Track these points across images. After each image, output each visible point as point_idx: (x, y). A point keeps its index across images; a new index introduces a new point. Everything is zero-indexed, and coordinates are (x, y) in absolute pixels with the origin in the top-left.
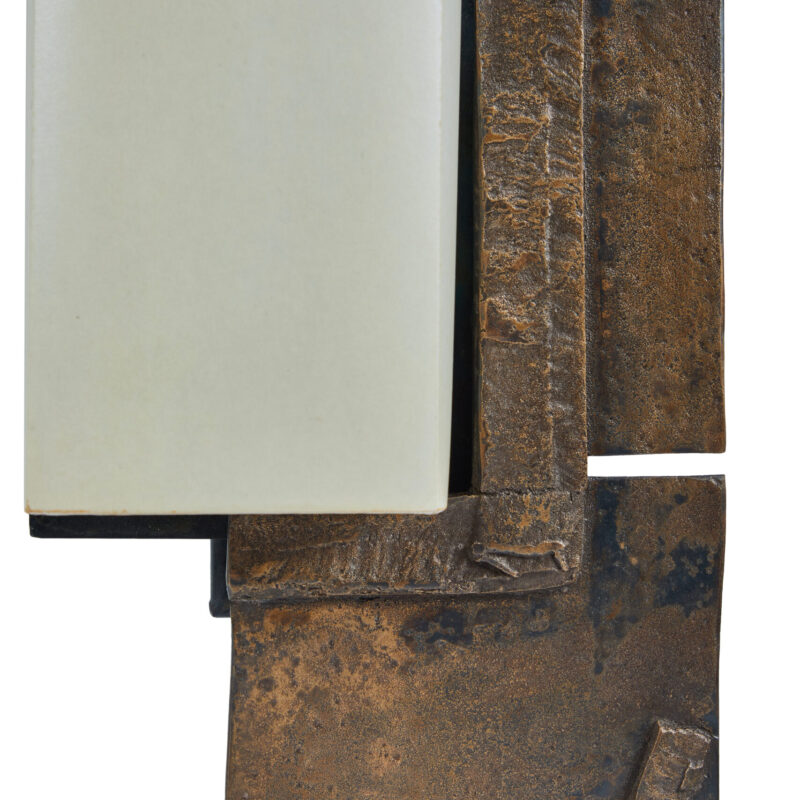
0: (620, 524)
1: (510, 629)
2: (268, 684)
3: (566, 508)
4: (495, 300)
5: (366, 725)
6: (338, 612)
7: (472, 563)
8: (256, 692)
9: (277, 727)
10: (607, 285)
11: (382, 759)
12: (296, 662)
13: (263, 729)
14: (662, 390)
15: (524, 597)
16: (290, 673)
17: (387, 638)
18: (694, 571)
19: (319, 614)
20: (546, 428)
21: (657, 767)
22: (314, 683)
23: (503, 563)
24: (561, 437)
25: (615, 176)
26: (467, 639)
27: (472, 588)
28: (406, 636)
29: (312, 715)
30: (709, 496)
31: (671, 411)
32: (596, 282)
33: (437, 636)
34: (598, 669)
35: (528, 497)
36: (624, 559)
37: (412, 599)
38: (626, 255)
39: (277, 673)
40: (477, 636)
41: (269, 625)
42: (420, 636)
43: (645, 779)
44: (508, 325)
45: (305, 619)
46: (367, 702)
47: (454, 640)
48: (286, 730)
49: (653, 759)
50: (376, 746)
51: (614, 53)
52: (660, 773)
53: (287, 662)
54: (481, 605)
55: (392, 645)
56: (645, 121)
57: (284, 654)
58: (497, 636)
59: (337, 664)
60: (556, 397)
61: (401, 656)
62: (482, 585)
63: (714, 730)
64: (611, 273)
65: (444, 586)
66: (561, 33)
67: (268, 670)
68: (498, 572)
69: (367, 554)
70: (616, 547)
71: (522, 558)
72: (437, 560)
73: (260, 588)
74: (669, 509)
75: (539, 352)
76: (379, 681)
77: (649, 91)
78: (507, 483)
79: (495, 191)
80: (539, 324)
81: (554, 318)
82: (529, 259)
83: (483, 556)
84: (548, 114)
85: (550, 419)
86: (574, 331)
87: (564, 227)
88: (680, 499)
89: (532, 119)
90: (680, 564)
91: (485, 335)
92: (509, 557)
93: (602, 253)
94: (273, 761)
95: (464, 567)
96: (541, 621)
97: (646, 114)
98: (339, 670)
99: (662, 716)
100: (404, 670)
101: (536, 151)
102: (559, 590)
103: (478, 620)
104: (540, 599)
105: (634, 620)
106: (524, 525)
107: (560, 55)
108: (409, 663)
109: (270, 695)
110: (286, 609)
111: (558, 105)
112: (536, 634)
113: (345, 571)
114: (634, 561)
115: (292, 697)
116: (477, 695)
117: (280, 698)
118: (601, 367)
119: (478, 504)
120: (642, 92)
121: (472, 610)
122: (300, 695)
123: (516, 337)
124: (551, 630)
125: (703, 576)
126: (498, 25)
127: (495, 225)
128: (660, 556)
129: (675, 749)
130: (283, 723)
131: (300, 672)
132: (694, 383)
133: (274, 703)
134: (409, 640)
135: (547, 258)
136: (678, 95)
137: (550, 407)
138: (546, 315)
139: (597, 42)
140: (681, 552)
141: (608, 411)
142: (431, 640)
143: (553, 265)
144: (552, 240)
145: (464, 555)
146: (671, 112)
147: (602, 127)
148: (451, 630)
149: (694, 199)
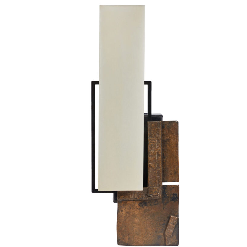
0: (166, 191)
1: (152, 204)
2: (122, 211)
3: (159, 189)
4: (150, 164)
5: (134, 216)
6: (131, 202)
7: (147, 196)
8: (120, 212)
9: (123, 216)
10: (164, 161)
11: (136, 220)
12: (125, 208)
13: (121, 217)
14: (171, 174)
15: (154, 200)
16: (125, 209)
17: (137, 205)
18: (175, 197)
19: (128, 202)
20: (157, 179)
21: (171, 221)
22: (128, 211)
23: (151, 196)
24: (158, 180)
25: (165, 148)
26: (147, 205)
27: (147, 199)
28: (139, 205)
29: (128, 215)
30: (177, 187)
31: (172, 177)
32: (163, 161)
33: (143, 205)
34: (163, 209)
35: (154, 188)
36: (166, 195)
37: (140, 200)
38: (166, 158)
39: (123, 210)
40: (148, 205)
41: (122, 204)
42: (141, 205)
43: (169, 223)
44: (152, 167)
45: (127, 203)
46: (134, 213)
47: (145, 205)
48: (124, 217)
49: (170, 220)
50: (135, 219)
51: (165, 133)
52: (171, 222)
53: (124, 208)
54: (149, 201)
55: (137, 206)
56: (169, 141)
57: (124, 207)
58: (151, 205)
59: (131, 208)
60: (158, 175)
61: (139, 207)
62: (149, 198)
63: (178, 217)
64: (165, 160)
65: (144, 199)
66: (158, 131)
67: (122, 209)
68: (151, 197)
69: (134, 195)
70: (165, 194)
71: (154, 195)
72: (143, 195)
73: (121, 199)
74: (172, 189)
75: (156, 170)
76: (136, 210)
77: (169, 137)
78: (152, 186)
79: (150, 150)
80: (155, 166)
81: (157, 166)
82: (154, 159)
83: (149, 195)
84: (157, 141)
85: (157, 178)
86: (160, 167)
87: (159, 155)
88: (173, 188)
89: (155, 142)
90: (174, 196)
91: (149, 168)
92: (152, 195)
93: (163, 157)
94: (123, 221)
95: (146, 196)
96: (156, 203)
97: (169, 140)
98: (131, 209)
99: (171, 215)
100: (139, 209)
101: (155, 145)
102: (158, 199)
103: (148, 203)
104: (156, 200)
105: (168, 203)
106: (154, 191)
107: (158, 134)
108: (140, 208)
109: (122, 212)
110: (124, 202)
111: (158, 140)
112: (156, 205)
113: (132, 197)
114: (168, 195)
115: (125, 212)
116: (148, 212)
117: (124, 213)
118: (163, 171)
119: (148, 188)
120: (168, 137)
121: (147, 202)
122: (126, 212)
123: (153, 168)
124: (157, 204)
125: (176, 197)
126: (150, 130)
127: (150, 154)
128: (171, 195)
129: (173, 219)
130: (124, 216)
131: (126, 209)
132: (175, 173)
133: (123, 213)
134: (140, 205)
135: (157, 158)
136: (173, 138)
137: (157, 177)
138: (156, 165)
139: (163, 131)
140: (174, 194)
141: (164, 177)
142: (142, 205)
143: (157, 159)
144: (157, 156)
145: (146, 195)
146: (172, 140)
147: (163, 142)
148: (145, 204)
149: (175, 151)
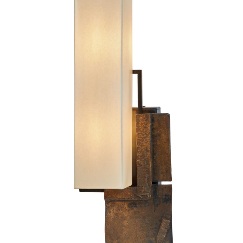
0: (157, 191)
1: (142, 205)
2: (110, 212)
3: (149, 189)
4: (139, 160)
5: (123, 218)
6: (119, 203)
8: (108, 213)
9: (111, 218)
10: (155, 158)
11: (126, 223)
12: (114, 209)
13: (110, 218)
14: (162, 173)
15: (144, 201)
16: (113, 211)
17: (126, 206)
18: (168, 198)
19: (117, 203)
22: (116, 212)
23: (140, 196)
24: (148, 179)
25: (155, 143)
26: (137, 207)
27: (136, 199)
28: (128, 206)
29: (116, 217)
30: (170, 187)
31: (164, 176)
32: (153, 158)
34: (155, 211)
35: (143, 187)
36: (158, 196)
37: (129, 201)
38: (157, 154)
39: (111, 211)
40: (138, 206)
41: (110, 204)
42: (130, 206)
43: (161, 227)
44: (140, 164)
45: (115, 203)
46: (123, 215)
47: (135, 207)
48: (113, 219)
49: (162, 224)
50: (125, 221)
51: (155, 126)
52: (163, 226)
53: (112, 209)
54: (138, 202)
56: (159, 136)
57: (112, 208)
58: (141, 206)
59: (119, 209)
61: (128, 209)
62: (138, 199)
63: (171, 220)
64: (155, 157)
65: (133, 199)
67: (110, 210)
68: (140, 197)
69: (122, 195)
70: (157, 194)
71: (143, 195)
72: (132, 196)
73: (108, 199)
74: (164, 189)
75: (145, 168)
76: (125, 212)
77: (160, 132)
78: (141, 185)
79: (138, 146)
80: (144, 164)
81: (146, 163)
82: (143, 155)
83: (137, 195)
84: (145, 136)
85: (146, 177)
86: (149, 165)
87: (147, 151)
88: (165, 188)
89: (143, 136)
90: (166, 197)
91: (137, 165)
92: (141, 195)
93: (154, 154)
94: (111, 223)
95: (135, 197)
96: (147, 204)
98: (120, 210)
99: (163, 218)
100: (128, 211)
101: (143, 140)
102: (148, 200)
103: (138, 204)
104: (146, 201)
105: (159, 204)
106: (143, 191)
107: (146, 128)
109: (110, 214)
110: (112, 202)
112: (146, 206)
113: (119, 197)
114: (159, 196)
115: (113, 214)
116: (138, 214)
117: (112, 214)
118: (153, 169)
119: (137, 188)
120: (159, 132)
123: (141, 165)
124: (148, 206)
126: (138, 124)
128: (163, 195)
129: (165, 222)
130: (112, 218)
131: (114, 210)
132: (167, 172)
133: (111, 215)
134: (129, 207)
136: (164, 132)
137: (146, 175)
139: (153, 125)
140: (166, 195)
141: (155, 175)
142: (132, 207)
143: (146, 156)
144: (146, 153)
145: (135, 195)
146: (163, 135)
147: (153, 137)
148: (134, 205)
149: (166, 147)
